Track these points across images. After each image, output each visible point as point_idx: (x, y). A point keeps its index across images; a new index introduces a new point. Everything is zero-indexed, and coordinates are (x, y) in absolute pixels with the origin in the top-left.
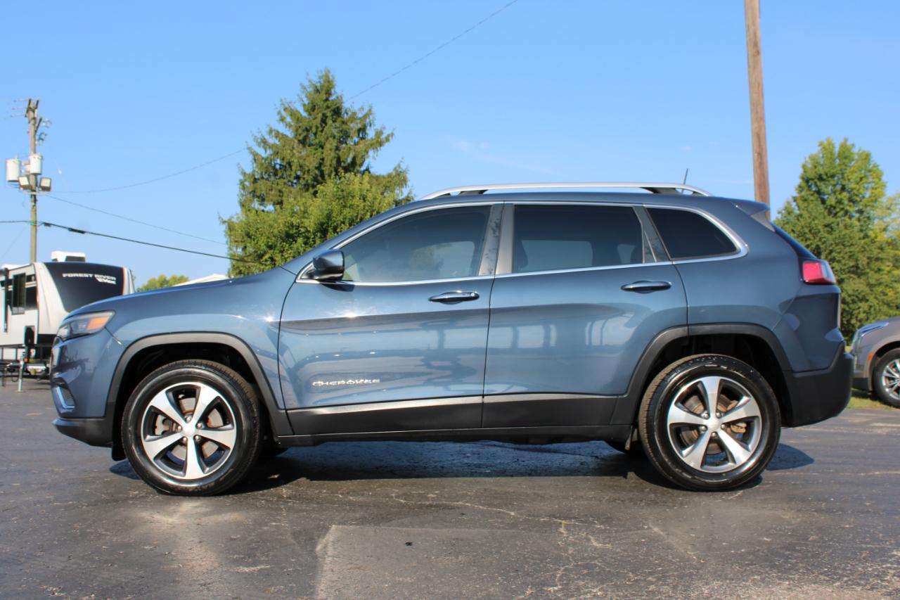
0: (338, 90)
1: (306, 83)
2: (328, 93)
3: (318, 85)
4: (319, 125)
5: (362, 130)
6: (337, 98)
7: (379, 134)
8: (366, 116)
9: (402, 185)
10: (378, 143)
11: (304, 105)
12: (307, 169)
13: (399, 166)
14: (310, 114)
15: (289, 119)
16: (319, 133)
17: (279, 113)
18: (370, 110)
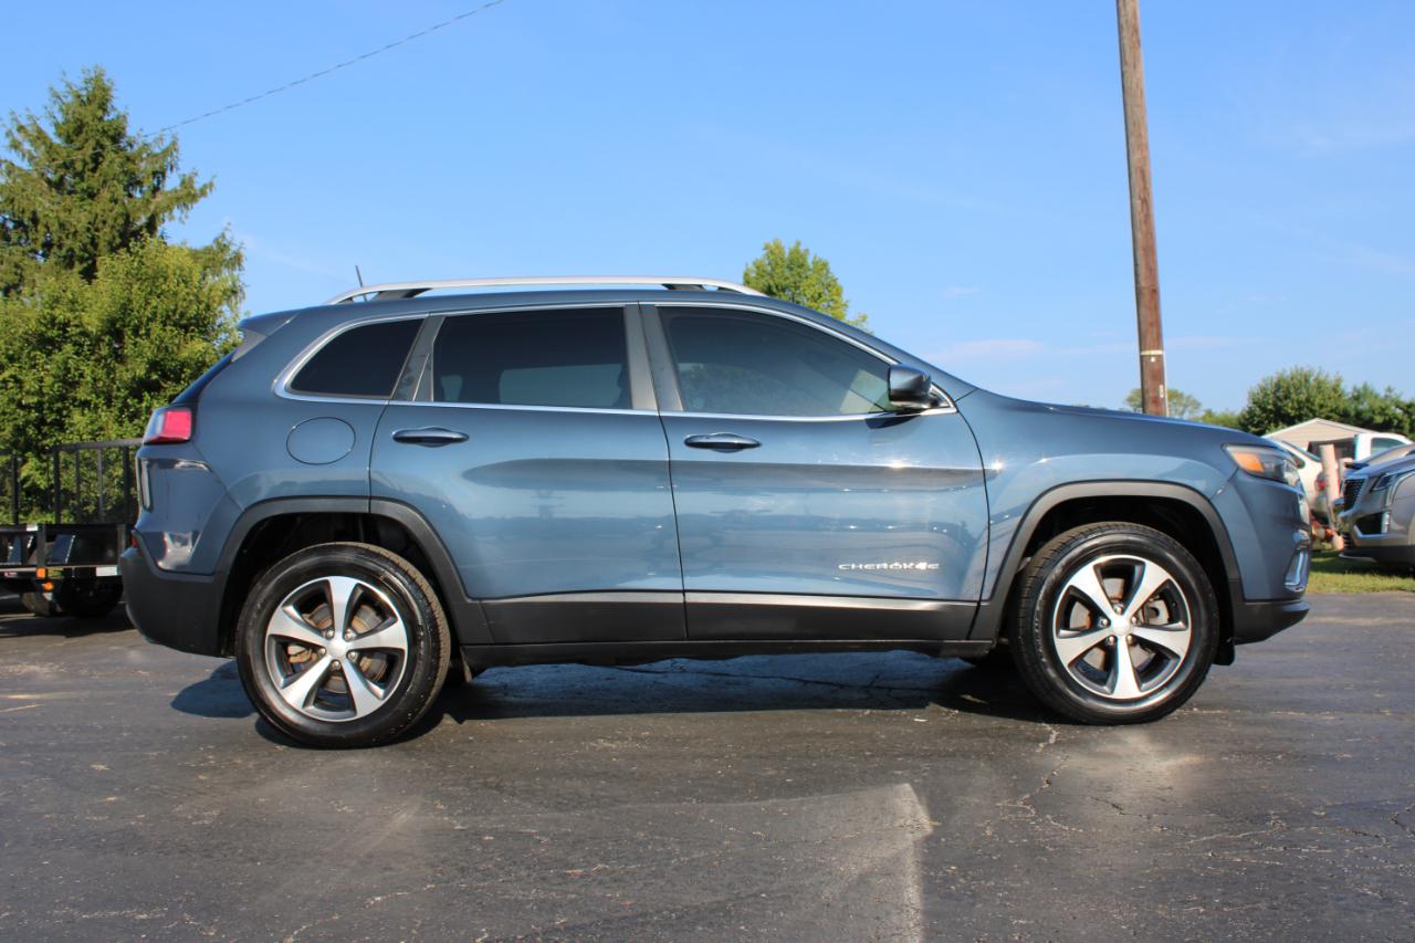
0: (120, 103)
1: (61, 89)
2: (103, 107)
3: (84, 93)
4: (88, 160)
5: (159, 175)
6: (118, 117)
7: (187, 183)
8: (167, 152)
9: (233, 265)
10: (189, 195)
11: (57, 125)
12: (72, 230)
13: (223, 236)
14: (69, 140)
15: (27, 146)
16: (88, 173)
17: (9, 134)
18: (174, 143)
